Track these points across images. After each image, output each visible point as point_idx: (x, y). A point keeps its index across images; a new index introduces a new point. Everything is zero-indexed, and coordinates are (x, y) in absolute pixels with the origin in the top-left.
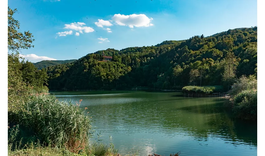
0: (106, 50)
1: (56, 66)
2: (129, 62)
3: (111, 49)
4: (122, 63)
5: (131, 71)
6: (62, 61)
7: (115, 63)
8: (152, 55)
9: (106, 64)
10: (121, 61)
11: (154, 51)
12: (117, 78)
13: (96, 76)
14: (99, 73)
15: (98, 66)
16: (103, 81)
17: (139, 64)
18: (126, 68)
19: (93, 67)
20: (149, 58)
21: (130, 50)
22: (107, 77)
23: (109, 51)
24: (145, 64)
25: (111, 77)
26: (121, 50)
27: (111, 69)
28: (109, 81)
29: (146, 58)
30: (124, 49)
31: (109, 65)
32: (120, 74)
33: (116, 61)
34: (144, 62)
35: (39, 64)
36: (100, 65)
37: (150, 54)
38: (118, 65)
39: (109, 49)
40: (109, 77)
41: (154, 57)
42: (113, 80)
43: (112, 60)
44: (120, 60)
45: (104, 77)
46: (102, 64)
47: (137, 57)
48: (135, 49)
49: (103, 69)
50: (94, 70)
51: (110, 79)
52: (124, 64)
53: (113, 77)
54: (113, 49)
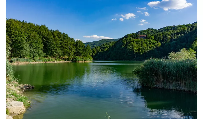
0: (146, 30)
1: (109, 43)
2: (161, 39)
3: (150, 29)
4: (154, 40)
5: (161, 46)
6: (115, 39)
7: (148, 40)
8: (183, 32)
9: (139, 41)
10: (154, 39)
11: (186, 29)
12: (147, 52)
13: (130, 50)
14: (133, 48)
15: (133, 42)
16: (135, 53)
17: (169, 40)
18: (156, 44)
19: (129, 43)
20: (180, 35)
21: (166, 29)
22: (139, 51)
23: (149, 30)
24: (175, 40)
25: (142, 51)
26: (159, 29)
27: (143, 45)
28: (140, 54)
29: (177, 35)
30: (162, 29)
31: (142, 42)
32: (150, 49)
33: (149, 38)
34: (174, 38)
35: (99, 42)
36: (134, 42)
37: (181, 31)
38: (151, 41)
39: (148, 29)
40: (140, 51)
41: (184, 34)
42: (143, 54)
43: (146, 38)
44: (153, 37)
45: (136, 51)
46: (136, 41)
47: (168, 34)
48: (171, 28)
49: (136, 45)
50: (129, 46)
51: (141, 53)
52: (156, 40)
53: (143, 51)
54: (153, 29)
